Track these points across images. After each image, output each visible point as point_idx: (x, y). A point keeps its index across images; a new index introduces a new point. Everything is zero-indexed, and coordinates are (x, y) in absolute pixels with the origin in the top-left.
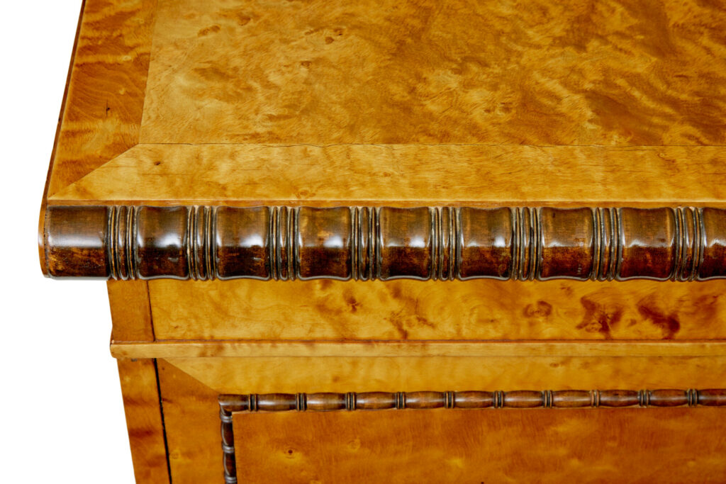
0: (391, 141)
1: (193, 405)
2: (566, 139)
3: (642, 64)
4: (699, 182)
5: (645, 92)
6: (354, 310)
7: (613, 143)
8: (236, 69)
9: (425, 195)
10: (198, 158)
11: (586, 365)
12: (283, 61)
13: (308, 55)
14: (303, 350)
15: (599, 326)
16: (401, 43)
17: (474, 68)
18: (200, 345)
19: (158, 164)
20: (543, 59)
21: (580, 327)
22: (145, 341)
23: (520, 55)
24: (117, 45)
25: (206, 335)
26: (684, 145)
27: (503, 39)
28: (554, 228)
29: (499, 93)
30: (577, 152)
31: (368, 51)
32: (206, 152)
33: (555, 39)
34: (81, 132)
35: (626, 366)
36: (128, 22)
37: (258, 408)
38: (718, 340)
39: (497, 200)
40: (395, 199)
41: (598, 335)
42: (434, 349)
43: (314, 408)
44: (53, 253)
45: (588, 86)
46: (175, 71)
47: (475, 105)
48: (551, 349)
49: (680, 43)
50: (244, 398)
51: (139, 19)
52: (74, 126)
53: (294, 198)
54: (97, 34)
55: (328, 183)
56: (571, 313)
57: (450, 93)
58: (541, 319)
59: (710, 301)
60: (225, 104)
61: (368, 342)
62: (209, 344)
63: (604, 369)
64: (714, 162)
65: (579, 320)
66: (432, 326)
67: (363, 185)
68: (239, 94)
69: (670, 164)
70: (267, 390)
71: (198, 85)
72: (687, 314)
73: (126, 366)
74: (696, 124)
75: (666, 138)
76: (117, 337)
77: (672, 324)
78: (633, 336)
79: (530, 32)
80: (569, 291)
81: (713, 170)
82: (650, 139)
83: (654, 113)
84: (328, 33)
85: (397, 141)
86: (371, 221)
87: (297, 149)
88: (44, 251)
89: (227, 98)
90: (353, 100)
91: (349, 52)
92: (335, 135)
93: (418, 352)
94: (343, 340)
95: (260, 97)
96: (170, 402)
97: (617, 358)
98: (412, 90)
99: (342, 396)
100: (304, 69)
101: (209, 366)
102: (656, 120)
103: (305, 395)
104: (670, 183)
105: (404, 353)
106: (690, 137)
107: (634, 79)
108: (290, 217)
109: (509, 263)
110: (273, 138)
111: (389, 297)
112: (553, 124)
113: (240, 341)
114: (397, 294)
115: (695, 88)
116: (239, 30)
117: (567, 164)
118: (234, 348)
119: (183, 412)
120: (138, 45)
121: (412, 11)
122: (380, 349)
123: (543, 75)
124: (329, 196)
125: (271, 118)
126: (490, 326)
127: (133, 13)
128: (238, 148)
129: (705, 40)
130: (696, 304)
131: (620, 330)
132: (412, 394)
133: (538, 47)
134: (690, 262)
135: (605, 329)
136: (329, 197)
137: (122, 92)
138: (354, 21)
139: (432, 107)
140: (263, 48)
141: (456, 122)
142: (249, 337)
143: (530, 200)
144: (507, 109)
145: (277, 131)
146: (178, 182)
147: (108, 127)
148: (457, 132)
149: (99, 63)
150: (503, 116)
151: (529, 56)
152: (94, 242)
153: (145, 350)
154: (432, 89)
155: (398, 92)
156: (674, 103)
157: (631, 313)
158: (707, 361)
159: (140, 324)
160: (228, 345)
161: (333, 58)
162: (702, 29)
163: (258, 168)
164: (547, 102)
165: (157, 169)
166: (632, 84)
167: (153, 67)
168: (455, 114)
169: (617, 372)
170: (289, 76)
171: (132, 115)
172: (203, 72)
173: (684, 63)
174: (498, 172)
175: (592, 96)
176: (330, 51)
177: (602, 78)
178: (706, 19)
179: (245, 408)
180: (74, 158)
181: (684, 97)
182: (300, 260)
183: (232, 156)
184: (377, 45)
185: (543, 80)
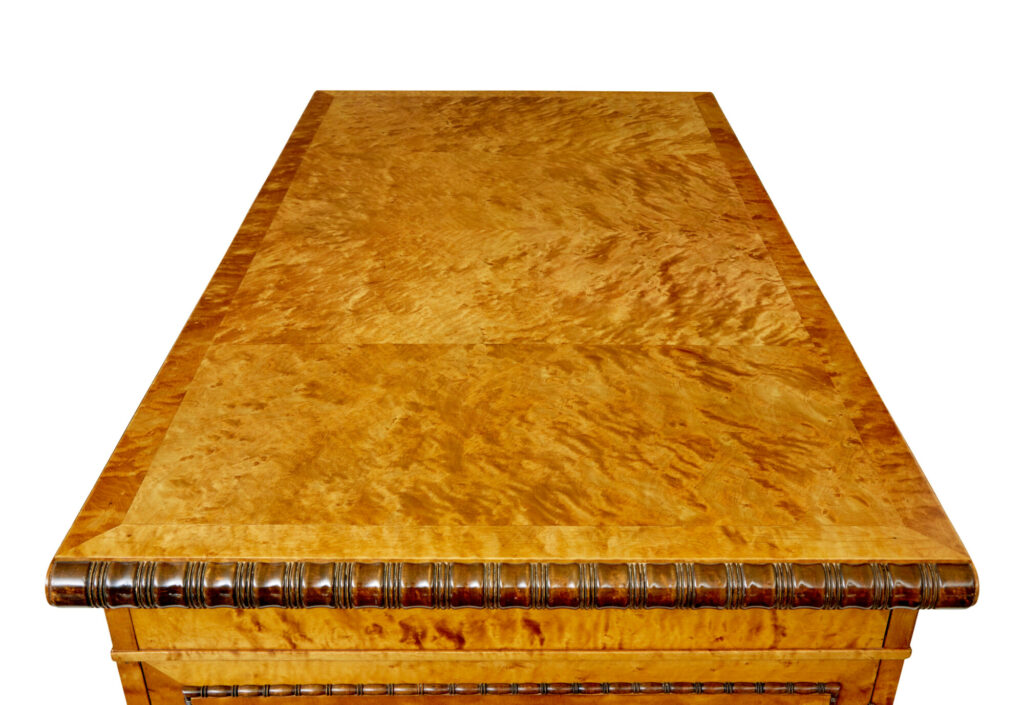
0: (273, 523)
1: (168, 693)
2: (380, 522)
3: (439, 477)
4: (453, 547)
5: (436, 493)
6: (260, 630)
7: (408, 524)
8: (195, 480)
9: (285, 555)
10: (154, 532)
11: (412, 667)
12: (225, 476)
13: (239, 473)
14: (228, 655)
15: (413, 640)
16: (299, 466)
17: (338, 480)
18: (167, 652)
19: (129, 536)
20: (381, 475)
21: (402, 641)
22: (133, 650)
23: (368, 472)
24: (130, 466)
25: (170, 646)
26: (451, 525)
27: (360, 463)
28: (360, 575)
29: (348, 495)
30: (384, 530)
31: (278, 469)
32: (160, 529)
33: (391, 462)
34: (90, 517)
35: (437, 667)
36: (141, 453)
37: (207, 695)
38: (491, 650)
39: (328, 558)
40: (265, 557)
41: (414, 647)
42: (313, 655)
43: (242, 695)
44: (54, 591)
45: (403, 490)
46: (158, 482)
47: (331, 502)
48: (386, 655)
49: (467, 465)
50: (198, 688)
51: (148, 451)
52: (87, 514)
53: (204, 557)
54: (119, 460)
55: (228, 547)
56: (395, 632)
57: (319, 494)
58: (376, 636)
59: (480, 624)
60: (181, 501)
61: (272, 651)
62: (172, 652)
63: (424, 669)
64: (466, 535)
65: (400, 637)
66: (310, 640)
67: (248, 549)
68: (192, 495)
69: (439, 537)
70: (214, 683)
71: (170, 490)
72: (467, 632)
73: (123, 667)
74: (461, 512)
75: (441, 521)
76: (117, 647)
77: (460, 641)
78: (436, 647)
79: (378, 459)
80: (391, 618)
81: (465, 539)
82: (431, 521)
83: (439, 506)
84: (257, 459)
85: (278, 522)
86: (249, 569)
87: (216, 527)
88: (49, 589)
89: (184, 497)
90: (259, 499)
91: (266, 470)
92: (241, 519)
93: (303, 657)
94: (256, 650)
95: (204, 497)
96: (153, 691)
97: (430, 662)
98: (296, 493)
99: (260, 687)
100: (236, 480)
101: (175, 667)
102: (438, 510)
103: (238, 687)
104: (435, 548)
105: (294, 658)
106: (455, 520)
107: (432, 486)
108: (201, 567)
109: (332, 597)
110: (204, 521)
111: (280, 621)
112: (376, 512)
113: (192, 650)
114: (284, 619)
115: (468, 491)
116: (205, 457)
117: (377, 537)
118: (188, 655)
119: (163, 698)
120: (142, 466)
121: (312, 447)
122: (279, 656)
123: (378, 484)
124: (225, 555)
125: (207, 509)
126: (346, 640)
127: (145, 448)
128: (180, 527)
129: (482, 463)
130: (471, 626)
131: (428, 643)
132: (306, 686)
133: (380, 467)
134: (444, 596)
135: (418, 642)
136: (225, 557)
137: (123, 494)
138: (275, 452)
139: (305, 502)
140: (216, 468)
141: (317, 512)
142: (197, 647)
143: (346, 558)
144: (350, 504)
145: (207, 517)
146: (138, 546)
147: (107, 514)
148: (316, 517)
149: (115, 477)
150: (346, 508)
151: (373, 472)
152: (79, 583)
153: (135, 656)
154: (308, 492)
155: (288, 493)
156: (452, 500)
157: (432, 632)
158: (488, 665)
159: (128, 639)
160: (183, 653)
161: (255, 474)
162: (482, 457)
163: (189, 539)
164: (375, 499)
165: (128, 539)
166: (430, 489)
167: (147, 479)
168: (317, 506)
169: (432, 672)
170: (225, 484)
171: (123, 508)
172: (175, 482)
173: (466, 477)
174: (333, 541)
175: (403, 496)
176: (255, 470)
177: (412, 485)
178: (486, 451)
179: (198, 695)
180: (80, 532)
181: (459, 496)
182: (205, 595)
183: (175, 531)
184: (284, 467)
185: (376, 487)
